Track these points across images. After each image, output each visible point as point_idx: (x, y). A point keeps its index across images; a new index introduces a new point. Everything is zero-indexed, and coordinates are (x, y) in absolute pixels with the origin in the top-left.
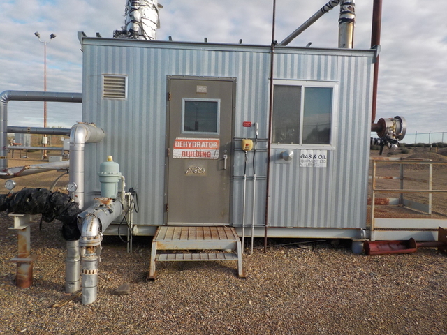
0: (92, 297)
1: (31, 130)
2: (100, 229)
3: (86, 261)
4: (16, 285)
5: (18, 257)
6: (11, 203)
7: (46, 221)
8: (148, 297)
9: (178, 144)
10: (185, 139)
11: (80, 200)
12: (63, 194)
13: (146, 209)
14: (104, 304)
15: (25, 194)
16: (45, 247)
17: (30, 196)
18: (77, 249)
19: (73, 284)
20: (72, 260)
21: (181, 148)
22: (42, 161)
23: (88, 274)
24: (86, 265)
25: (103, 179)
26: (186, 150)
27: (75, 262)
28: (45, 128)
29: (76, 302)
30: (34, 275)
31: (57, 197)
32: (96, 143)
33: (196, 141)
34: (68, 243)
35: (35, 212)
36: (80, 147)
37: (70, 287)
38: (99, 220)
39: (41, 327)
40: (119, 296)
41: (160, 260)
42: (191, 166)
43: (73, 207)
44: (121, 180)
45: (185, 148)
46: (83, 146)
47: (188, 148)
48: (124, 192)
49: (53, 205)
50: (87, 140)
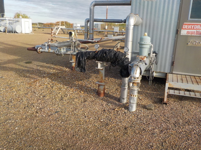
0: (134, 108)
1: (104, 20)
2: (141, 73)
3: (132, 90)
4: (98, 95)
5: (99, 82)
6: (97, 56)
7: (113, 66)
8: (165, 114)
9: (185, 26)
10: (190, 23)
11: (129, 56)
12: (122, 53)
13: (161, 63)
14: (140, 113)
15: (103, 52)
16: (109, 77)
17: (106, 53)
18: (127, 82)
19: (124, 99)
20: (124, 88)
21: (187, 29)
22: (105, 36)
23: (133, 96)
24: (132, 92)
25: (141, 45)
26: (189, 30)
27: (125, 88)
28: (106, 19)
29: (126, 109)
30: (105, 91)
31: (119, 54)
32: (137, 26)
33: (197, 25)
34: (123, 79)
35: (107, 61)
36: (131, 28)
37: (123, 100)
38: (140, 68)
39: (110, 120)
40: (148, 110)
41: (170, 93)
42: (192, 40)
43: (127, 60)
44: (151, 47)
45: (189, 29)
46: (133, 26)
47: (191, 29)
48: (152, 53)
49: (117, 58)
50: (135, 23)
